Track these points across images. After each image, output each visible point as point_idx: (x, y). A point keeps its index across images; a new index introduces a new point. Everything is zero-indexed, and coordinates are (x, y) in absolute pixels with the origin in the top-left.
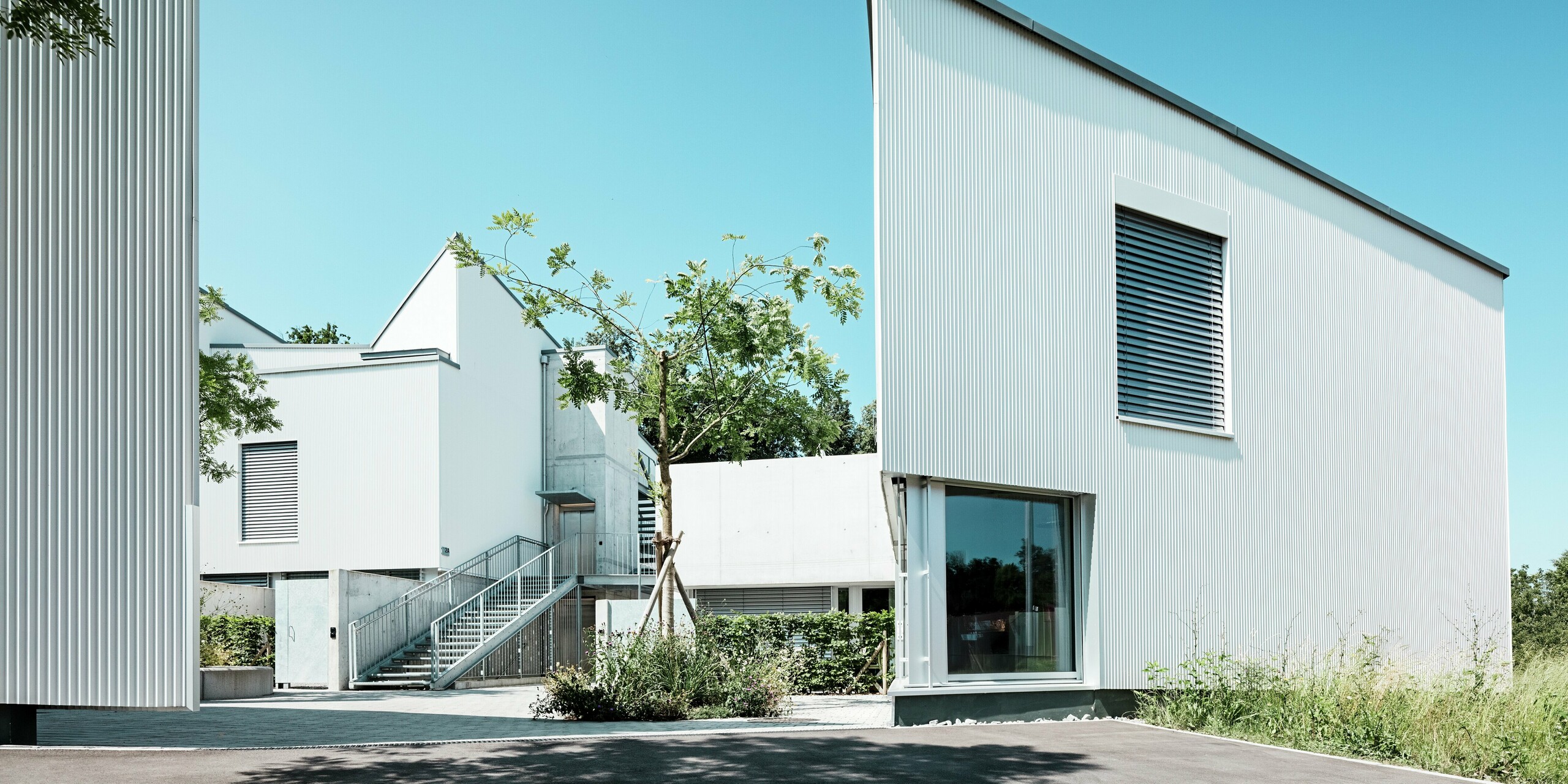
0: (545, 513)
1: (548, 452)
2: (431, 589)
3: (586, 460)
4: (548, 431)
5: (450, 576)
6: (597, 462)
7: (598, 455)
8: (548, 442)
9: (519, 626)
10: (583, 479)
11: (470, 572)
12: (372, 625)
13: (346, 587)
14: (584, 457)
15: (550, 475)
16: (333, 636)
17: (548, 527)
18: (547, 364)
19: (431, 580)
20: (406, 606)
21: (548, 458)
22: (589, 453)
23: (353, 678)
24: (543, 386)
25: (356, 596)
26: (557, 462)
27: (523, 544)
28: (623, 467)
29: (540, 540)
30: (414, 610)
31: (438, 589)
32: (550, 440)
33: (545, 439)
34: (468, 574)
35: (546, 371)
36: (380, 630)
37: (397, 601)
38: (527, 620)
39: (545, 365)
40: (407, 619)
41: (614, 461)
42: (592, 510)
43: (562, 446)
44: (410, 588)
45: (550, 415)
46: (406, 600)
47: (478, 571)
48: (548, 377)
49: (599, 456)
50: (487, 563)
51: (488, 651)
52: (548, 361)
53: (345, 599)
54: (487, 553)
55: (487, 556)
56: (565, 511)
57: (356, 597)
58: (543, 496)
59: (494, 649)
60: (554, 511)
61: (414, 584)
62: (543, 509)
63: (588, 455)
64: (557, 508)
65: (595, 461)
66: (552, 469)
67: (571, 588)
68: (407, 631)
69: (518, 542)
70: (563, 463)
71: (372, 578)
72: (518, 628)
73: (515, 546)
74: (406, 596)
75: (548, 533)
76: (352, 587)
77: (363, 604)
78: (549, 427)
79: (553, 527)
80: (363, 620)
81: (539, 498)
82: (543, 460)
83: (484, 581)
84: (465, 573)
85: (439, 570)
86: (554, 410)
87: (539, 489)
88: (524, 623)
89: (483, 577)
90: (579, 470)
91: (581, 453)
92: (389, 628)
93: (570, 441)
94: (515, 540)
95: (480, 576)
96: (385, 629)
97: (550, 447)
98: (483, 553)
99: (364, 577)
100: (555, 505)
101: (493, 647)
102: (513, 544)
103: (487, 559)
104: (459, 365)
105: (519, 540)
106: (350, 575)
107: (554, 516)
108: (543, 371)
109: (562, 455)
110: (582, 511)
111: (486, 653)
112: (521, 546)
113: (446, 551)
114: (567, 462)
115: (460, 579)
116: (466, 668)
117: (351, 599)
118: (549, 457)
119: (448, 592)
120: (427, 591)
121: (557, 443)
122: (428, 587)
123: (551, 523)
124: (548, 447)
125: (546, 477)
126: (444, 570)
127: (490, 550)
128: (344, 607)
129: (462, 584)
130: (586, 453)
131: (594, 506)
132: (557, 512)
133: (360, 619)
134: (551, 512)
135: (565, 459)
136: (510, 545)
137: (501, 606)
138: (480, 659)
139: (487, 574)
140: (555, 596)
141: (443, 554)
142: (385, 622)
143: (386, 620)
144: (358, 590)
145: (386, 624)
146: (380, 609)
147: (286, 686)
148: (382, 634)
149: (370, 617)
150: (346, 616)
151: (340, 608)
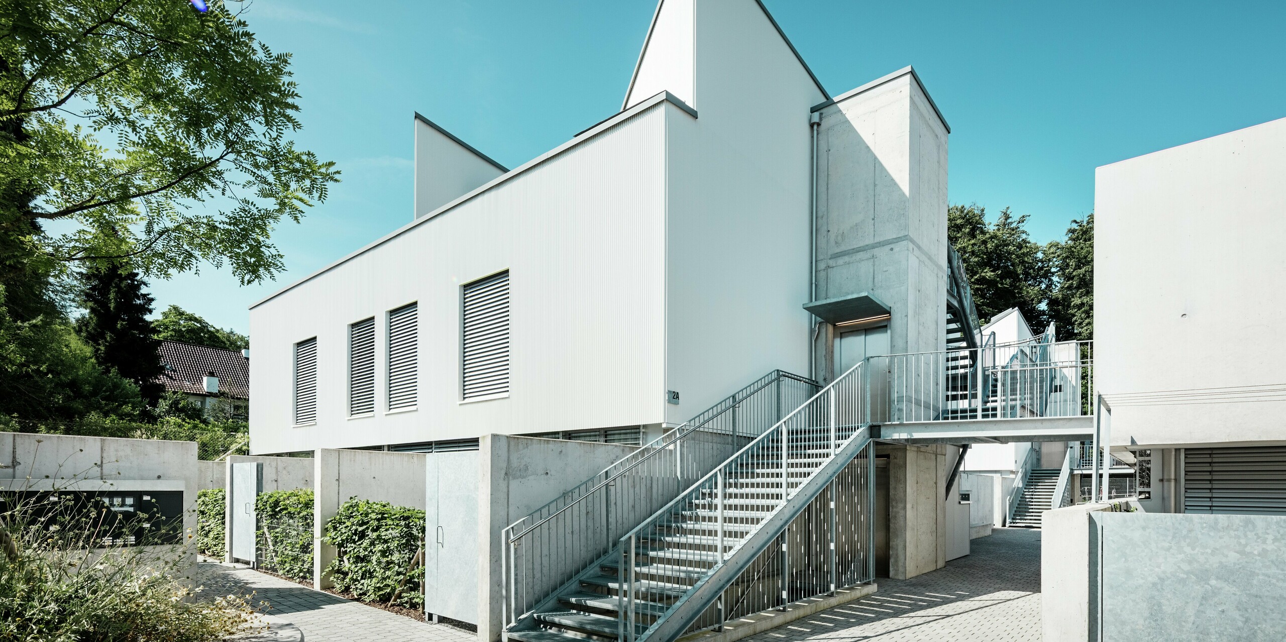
0: (814, 337)
1: (819, 250)
2: (649, 458)
3: (876, 251)
4: (820, 221)
5: (678, 435)
6: (895, 250)
7: (896, 238)
8: (819, 236)
9: (784, 519)
10: (871, 279)
11: (710, 427)
12: (554, 521)
13: (504, 465)
14: (874, 246)
15: (822, 283)
17: (818, 356)
18: (819, 125)
19: (654, 442)
20: (607, 488)
21: (818, 259)
22: (882, 239)
23: (509, 622)
24: (812, 158)
25: (524, 477)
26: (831, 263)
27: (786, 382)
28: (930, 258)
29: (806, 375)
30: (619, 495)
31: (660, 458)
32: (823, 231)
33: (814, 231)
34: (706, 430)
35: (818, 134)
36: (569, 530)
37: (590, 483)
38: (797, 507)
39: (815, 127)
40: (607, 510)
41: (919, 248)
42: (882, 327)
43: (839, 238)
44: (617, 458)
45: (822, 197)
46: (607, 478)
47: (721, 425)
48: (819, 142)
49: (898, 240)
50: (734, 412)
51: (731, 573)
52: (821, 119)
53: (503, 485)
54: (734, 397)
55: (735, 401)
56: (843, 333)
57: (523, 480)
58: (811, 310)
59: (742, 568)
60: (826, 335)
61: (623, 450)
62: (812, 331)
63: (879, 243)
64: (830, 328)
65: (892, 249)
66: (825, 273)
67: (861, 445)
68: (608, 529)
69: (778, 379)
70: (840, 261)
71: (551, 446)
72: (781, 523)
73: (774, 384)
74: (607, 472)
75: (818, 364)
76: (515, 462)
77: (536, 488)
78: (820, 214)
79: (825, 356)
80: (537, 515)
81: (806, 313)
82: (812, 263)
83: (730, 439)
84: (702, 429)
85: (664, 426)
86: (828, 189)
87: (806, 300)
88: (792, 512)
89: (728, 433)
90: (864, 268)
91: (869, 241)
92: (581, 525)
93: (852, 228)
94: (774, 376)
95: (723, 432)
97: (822, 242)
98: (729, 398)
99: (537, 445)
100: (829, 325)
101: (741, 563)
102: (771, 382)
103: (734, 407)
104: (696, 112)
105: (780, 375)
106: (512, 443)
107: (826, 341)
108: (812, 137)
109: (838, 250)
110: (868, 330)
111: (726, 579)
112: (782, 384)
113: (674, 397)
114: (846, 259)
115: (694, 439)
116: (691, 613)
117: (514, 484)
118: (820, 257)
119: (676, 461)
120: (643, 461)
121: (832, 235)
122: (643, 456)
123: (822, 351)
124: (818, 243)
125: (815, 286)
126: (670, 426)
127: (738, 393)
128: (501, 500)
129: (697, 447)
130: (877, 240)
131: (889, 320)
132: (830, 335)
133: (531, 514)
134: (823, 334)
135: (845, 255)
136: (768, 384)
137: (744, 481)
138: (716, 592)
139: (733, 429)
140: (838, 462)
141: (669, 402)
143: (576, 513)
144: (526, 468)
145: (576, 519)
146: (564, 495)
147: (435, 618)
148: (569, 536)
149: (545, 511)
150: (503, 513)
151: (494, 502)
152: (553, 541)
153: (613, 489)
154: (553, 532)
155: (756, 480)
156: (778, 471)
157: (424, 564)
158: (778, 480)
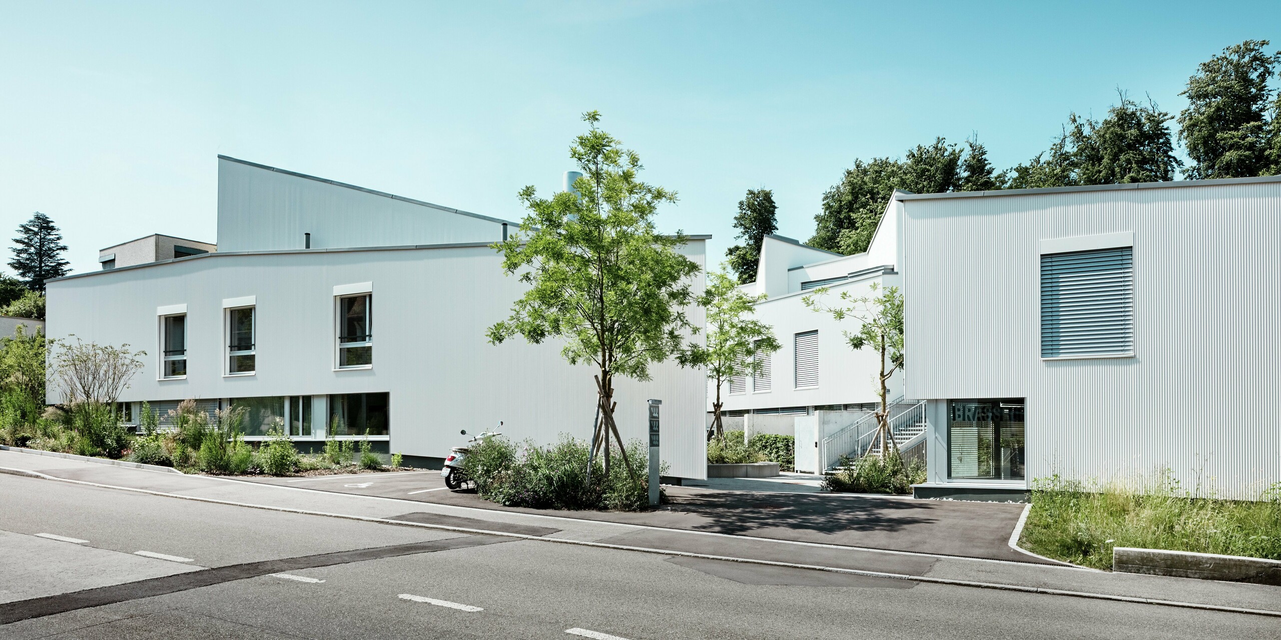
13: (823, 420)
16: (816, 446)
25: (829, 424)
36: (844, 442)
37: (852, 425)
46: (857, 424)
53: (822, 426)
61: (864, 414)
74: (858, 422)
76: (826, 419)
77: (833, 428)
92: (849, 440)
96: (846, 441)
117: (826, 426)
128: (822, 431)
133: (832, 436)
137: (918, 424)
141: (881, 395)
142: (846, 437)
143: (846, 436)
144: (829, 421)
145: (846, 438)
146: (842, 430)
147: (799, 472)
148: (844, 444)
149: (835, 435)
150: (822, 436)
151: (820, 432)
152: (838, 445)
153: (860, 428)
154: (838, 443)
155: (915, 428)
156: (920, 424)
157: (794, 454)
158: (920, 428)
